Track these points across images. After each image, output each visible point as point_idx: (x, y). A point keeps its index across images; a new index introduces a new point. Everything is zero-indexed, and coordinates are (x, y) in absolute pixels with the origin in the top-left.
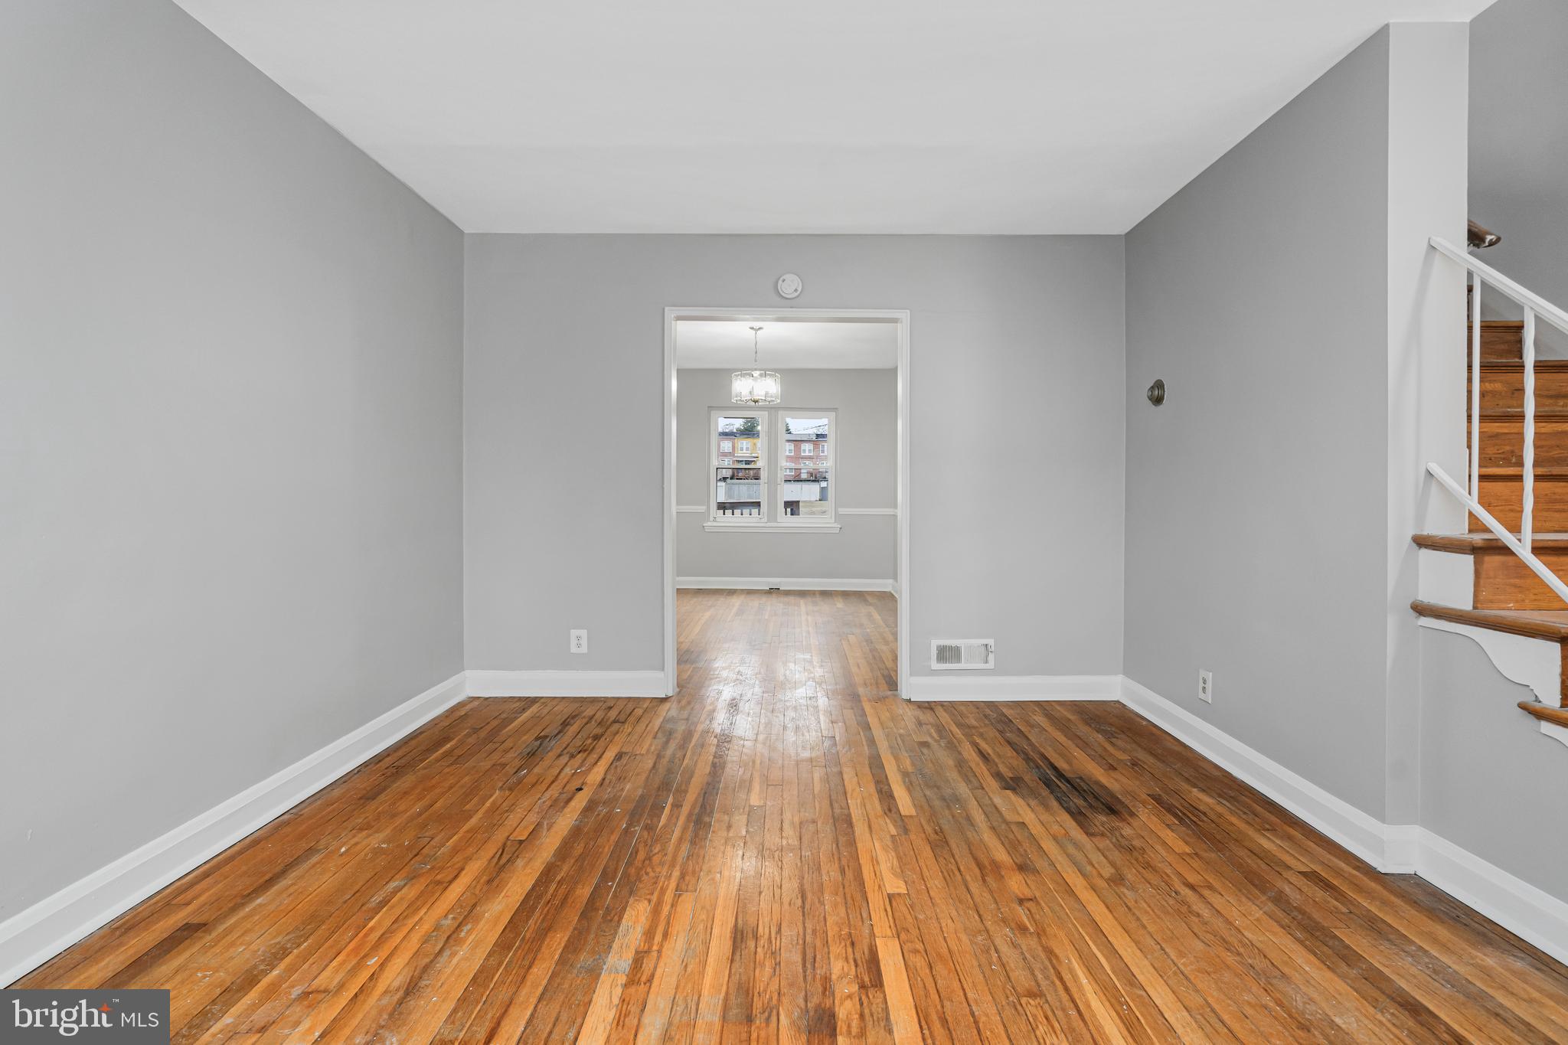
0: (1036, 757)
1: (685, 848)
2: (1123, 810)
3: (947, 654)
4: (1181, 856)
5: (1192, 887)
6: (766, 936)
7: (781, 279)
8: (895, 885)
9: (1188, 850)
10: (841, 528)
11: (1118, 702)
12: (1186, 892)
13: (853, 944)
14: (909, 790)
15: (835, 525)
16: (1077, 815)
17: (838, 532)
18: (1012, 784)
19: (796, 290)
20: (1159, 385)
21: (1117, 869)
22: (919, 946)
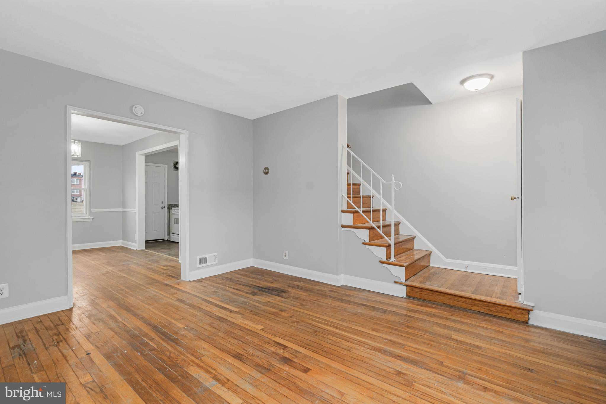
0: (251, 285)
1: (179, 348)
2: (287, 291)
3: (203, 261)
4: (307, 296)
5: (316, 301)
6: (244, 353)
7: (134, 106)
8: (260, 327)
9: (307, 294)
10: (93, 219)
11: (252, 266)
12: (316, 302)
13: (269, 343)
14: (228, 305)
15: (89, 217)
16: (278, 295)
17: (91, 220)
18: (254, 294)
19: (142, 113)
20: (266, 168)
21: (300, 303)
22: (284, 336)
